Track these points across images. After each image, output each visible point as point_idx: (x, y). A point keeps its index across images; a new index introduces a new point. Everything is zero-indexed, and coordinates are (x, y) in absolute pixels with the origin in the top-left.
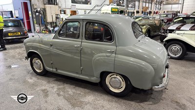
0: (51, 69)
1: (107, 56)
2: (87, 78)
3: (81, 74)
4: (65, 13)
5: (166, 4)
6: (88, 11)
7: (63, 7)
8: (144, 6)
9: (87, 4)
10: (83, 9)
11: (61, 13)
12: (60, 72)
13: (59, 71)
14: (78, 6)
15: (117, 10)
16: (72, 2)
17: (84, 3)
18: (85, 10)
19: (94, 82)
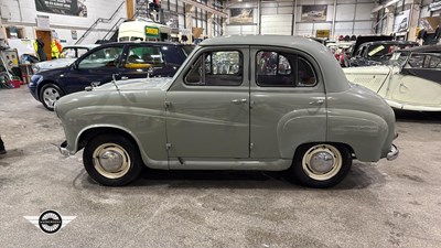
0: (165, 163)
1: (310, 113)
2: (263, 163)
3: (249, 158)
4: (20, 37)
5: (231, 24)
6: (80, 33)
7: (15, 19)
8: (194, 26)
9: (78, 15)
10: (69, 28)
11: (9, 36)
12: (190, 163)
13: (187, 163)
14: (55, 19)
15: (156, 32)
16: (38, 9)
17: (68, 12)
18: (74, 30)
19: (279, 169)
